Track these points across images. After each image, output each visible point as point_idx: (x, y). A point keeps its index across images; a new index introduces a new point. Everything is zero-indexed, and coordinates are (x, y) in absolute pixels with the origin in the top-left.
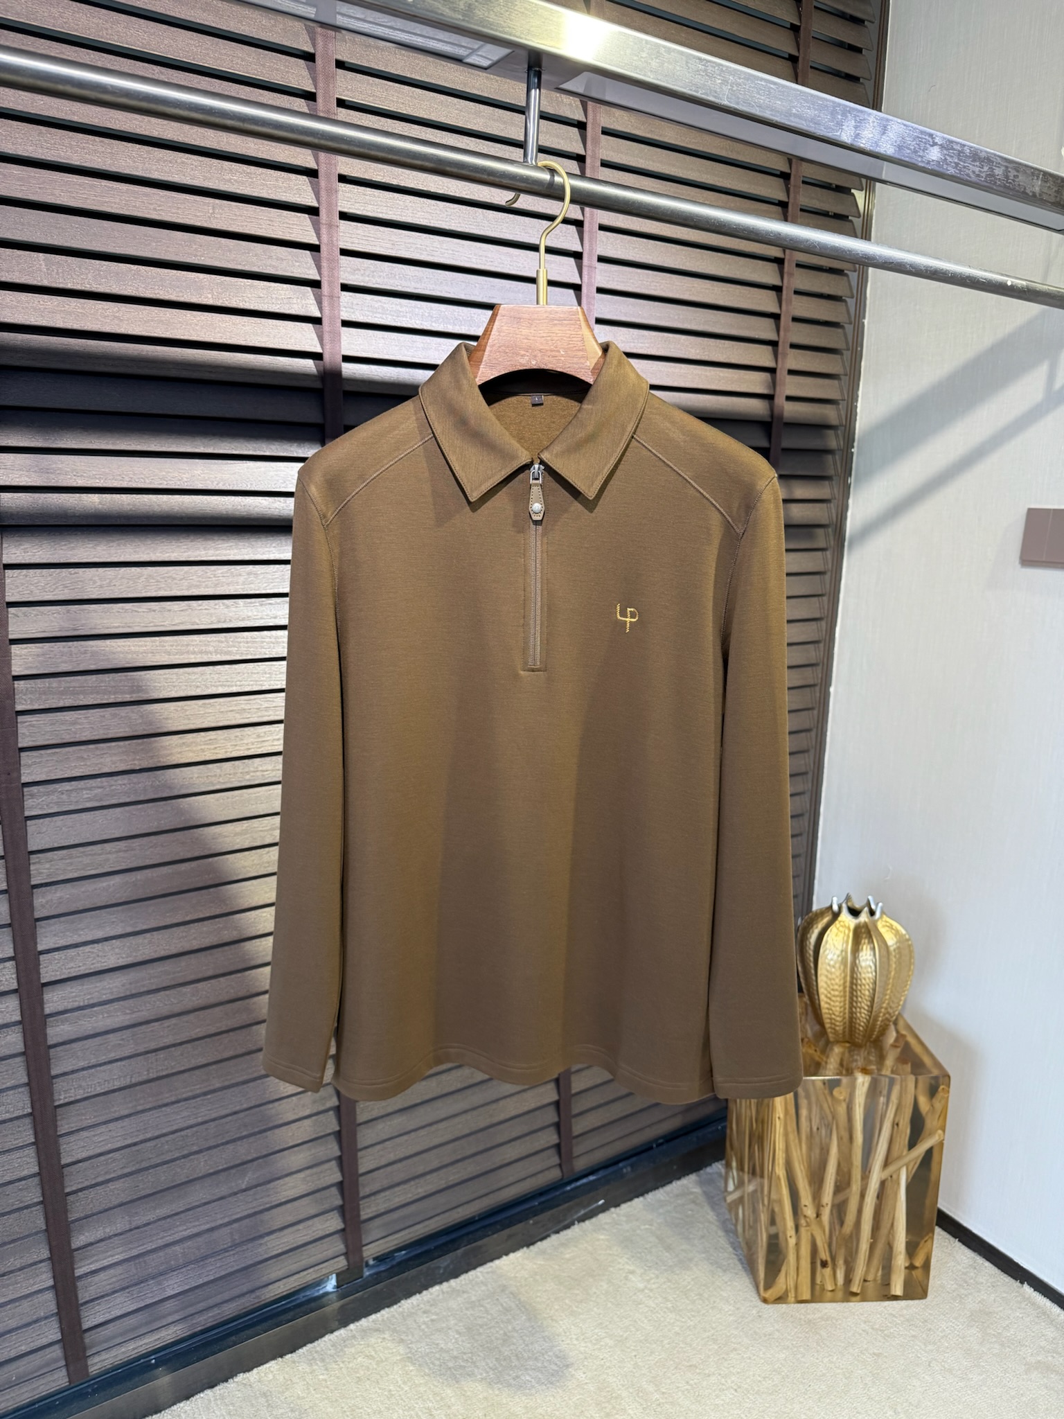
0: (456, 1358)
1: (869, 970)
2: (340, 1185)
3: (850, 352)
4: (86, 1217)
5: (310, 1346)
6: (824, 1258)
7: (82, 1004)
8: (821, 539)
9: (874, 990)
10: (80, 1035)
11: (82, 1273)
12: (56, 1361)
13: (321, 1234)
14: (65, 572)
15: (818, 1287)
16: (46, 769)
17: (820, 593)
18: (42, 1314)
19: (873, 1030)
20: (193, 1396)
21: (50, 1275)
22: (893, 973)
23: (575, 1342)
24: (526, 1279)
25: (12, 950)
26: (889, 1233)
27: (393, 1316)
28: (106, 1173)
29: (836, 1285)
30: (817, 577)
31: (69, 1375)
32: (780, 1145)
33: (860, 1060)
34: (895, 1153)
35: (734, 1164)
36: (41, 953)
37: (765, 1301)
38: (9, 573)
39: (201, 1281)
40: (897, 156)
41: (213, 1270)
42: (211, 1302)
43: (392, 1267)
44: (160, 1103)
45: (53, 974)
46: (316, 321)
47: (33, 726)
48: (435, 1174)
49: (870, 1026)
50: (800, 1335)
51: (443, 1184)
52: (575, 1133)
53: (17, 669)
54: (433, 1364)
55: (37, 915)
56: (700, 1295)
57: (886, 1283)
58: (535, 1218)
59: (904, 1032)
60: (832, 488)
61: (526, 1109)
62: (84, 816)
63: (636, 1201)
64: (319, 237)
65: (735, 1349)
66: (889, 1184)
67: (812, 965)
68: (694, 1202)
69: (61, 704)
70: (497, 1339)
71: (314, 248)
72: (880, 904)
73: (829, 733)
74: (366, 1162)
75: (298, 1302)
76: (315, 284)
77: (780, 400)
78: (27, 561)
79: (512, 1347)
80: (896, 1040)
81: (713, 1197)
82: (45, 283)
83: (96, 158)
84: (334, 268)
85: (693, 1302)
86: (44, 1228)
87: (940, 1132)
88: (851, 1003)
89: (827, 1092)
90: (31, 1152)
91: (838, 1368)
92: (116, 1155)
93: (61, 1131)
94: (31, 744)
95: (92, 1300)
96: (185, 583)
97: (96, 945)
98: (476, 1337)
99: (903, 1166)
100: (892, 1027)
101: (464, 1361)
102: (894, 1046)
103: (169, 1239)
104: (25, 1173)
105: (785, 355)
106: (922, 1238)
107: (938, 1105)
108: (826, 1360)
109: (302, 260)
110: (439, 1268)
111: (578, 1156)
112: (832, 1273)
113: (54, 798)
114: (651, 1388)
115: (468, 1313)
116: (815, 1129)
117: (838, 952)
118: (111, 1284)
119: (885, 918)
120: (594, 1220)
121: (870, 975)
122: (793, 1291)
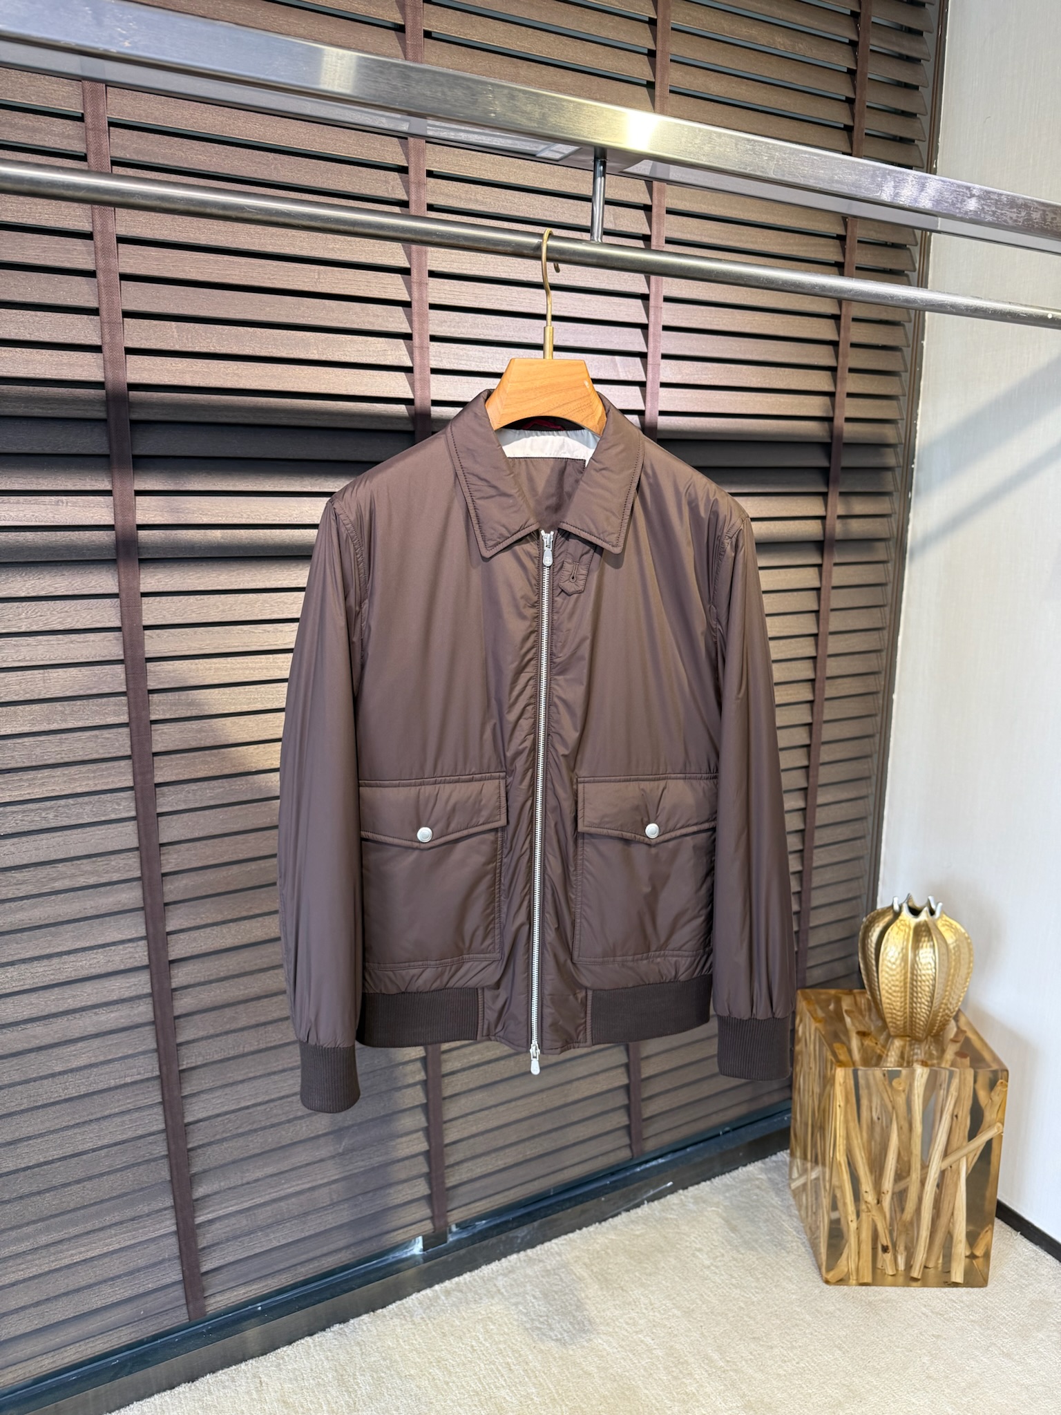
0: (532, 1320)
1: (929, 967)
2: (427, 1154)
3: (908, 374)
4: (205, 1171)
5: (398, 1303)
6: (885, 1244)
7: (202, 980)
8: (880, 553)
9: (934, 986)
10: (200, 1007)
11: (202, 1221)
12: (177, 1299)
13: (410, 1198)
14: (192, 598)
15: (879, 1271)
16: (176, 771)
17: (881, 603)
18: (167, 1256)
19: (933, 1025)
20: (294, 1341)
21: (174, 1221)
22: (952, 971)
23: (644, 1311)
24: (598, 1252)
25: (144, 931)
26: (949, 1221)
27: (475, 1280)
29: (897, 1270)
30: (879, 588)
31: (189, 1312)
32: (840, 1132)
33: (920, 1052)
34: (955, 1144)
35: (798, 1154)
36: (169, 933)
37: (827, 1282)
38: (145, 600)
39: (303, 1235)
40: (935, 209)
41: (312, 1226)
42: (311, 1255)
43: (474, 1235)
44: (269, 1071)
45: (179, 952)
46: (408, 370)
47: (165, 733)
48: (514, 1148)
49: (930, 1024)
50: (860, 1315)
51: (520, 1158)
52: (645, 1116)
53: (152, 685)
54: (511, 1323)
55: (167, 900)
56: (763, 1273)
57: (947, 1271)
58: (608, 1196)
59: (964, 1028)
60: (892, 503)
61: (598, 1090)
62: (207, 812)
63: (703, 1183)
64: (410, 294)
65: (797, 1325)
66: (948, 1174)
67: (874, 962)
68: (759, 1187)
69: (189, 715)
70: (570, 1304)
71: (406, 305)
72: (940, 904)
73: (892, 739)
74: (451, 1135)
75: (389, 1261)
76: (407, 337)
77: (839, 421)
78: (161, 590)
79: (585, 1313)
80: (956, 1035)
81: (777, 1184)
82: (177, 348)
83: (219, 237)
84: (424, 320)
85: (758, 1280)
86: (169, 1178)
87: (999, 1124)
88: (911, 998)
89: (886, 1083)
90: (159, 1110)
91: (898, 1347)
92: (232, 1116)
93: (186, 1092)
94: (163, 749)
95: (209, 1247)
97: (215, 927)
98: (552, 1302)
99: (963, 1157)
100: (953, 1023)
101: (541, 1323)
102: (954, 1041)
103: (274, 1195)
104: (155, 1128)
105: (844, 379)
106: (982, 1228)
107: (997, 1098)
108: (885, 1339)
109: (395, 315)
110: (517, 1237)
111: (647, 1138)
112: (893, 1258)
113: (181, 796)
114: (716, 1356)
115: (544, 1280)
116: (875, 1118)
117: (899, 950)
118: (225, 1233)
119: (945, 917)
120: (662, 1200)
121: (930, 972)
122: (854, 1274)
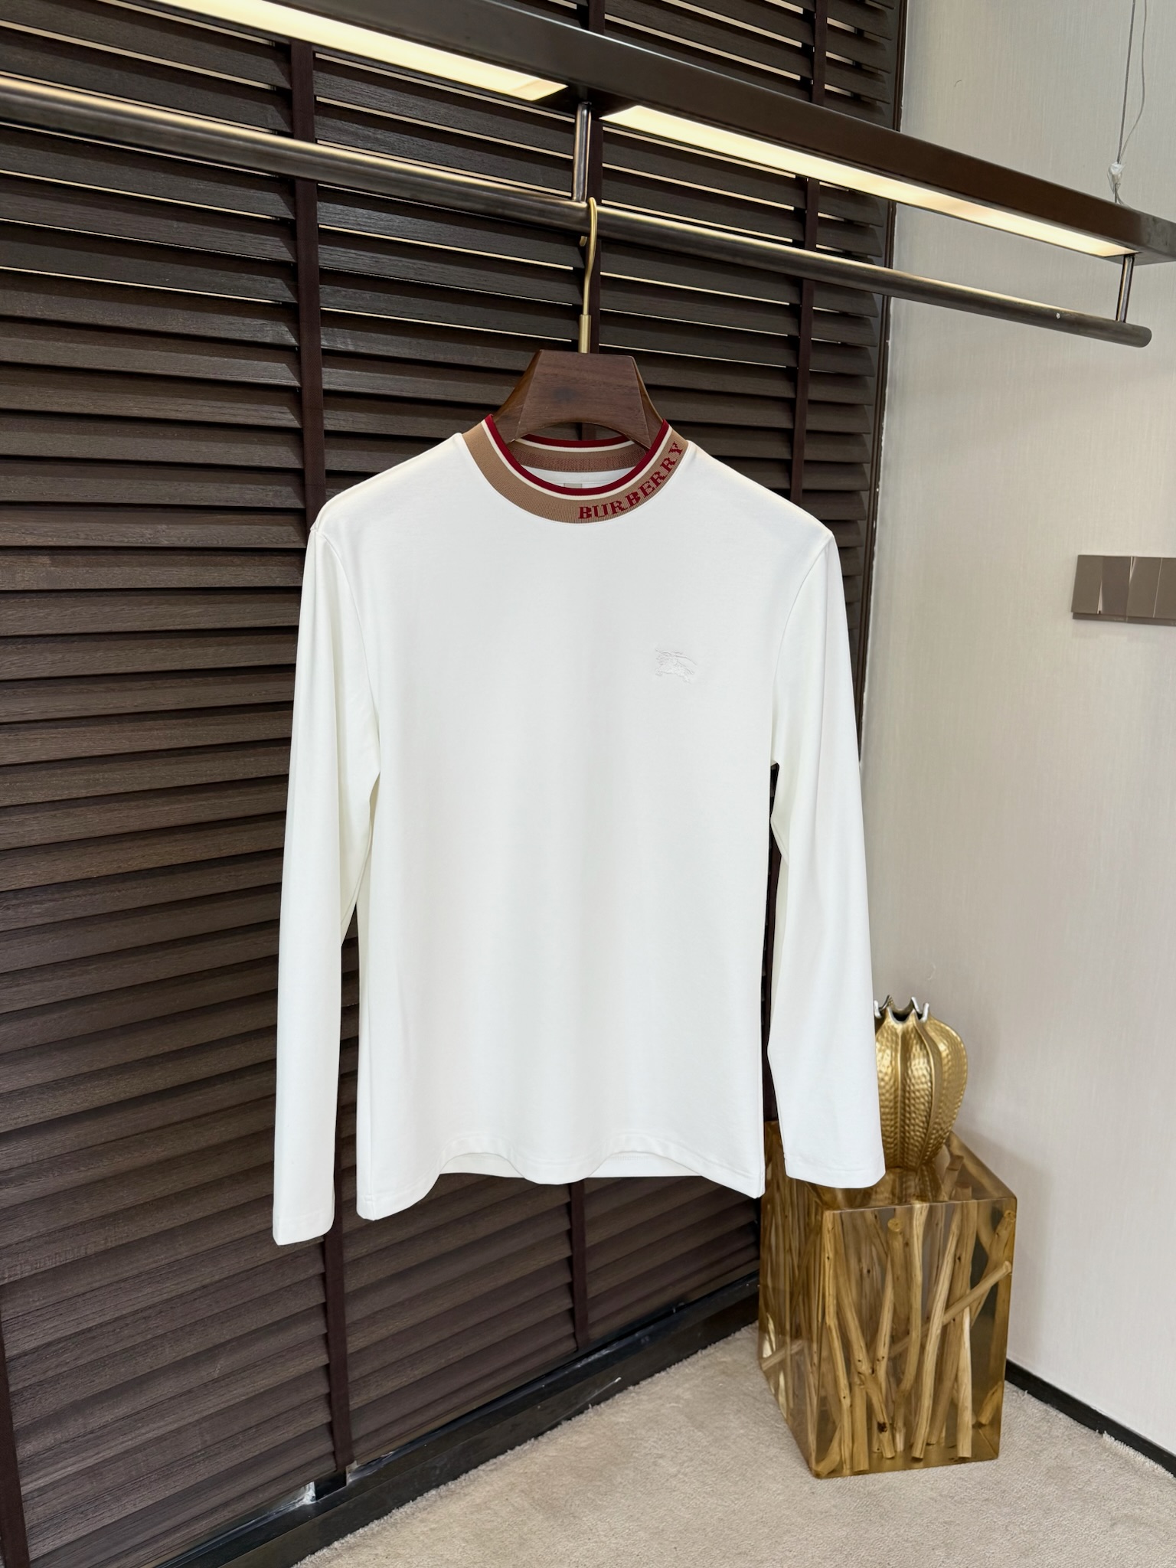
3: (873, 378)
4: (30, 1425)
6: (882, 1421)
9: (930, 1103)
11: (29, 1491)
13: (305, 1430)
15: (875, 1456)
19: (926, 1150)
23: (604, 1539)
24: (538, 1474)
26: (953, 1387)
28: (57, 1366)
29: (896, 1451)
32: (830, 1292)
34: (958, 1292)
35: (771, 1326)
37: (818, 1476)
41: (180, 1480)
44: (119, 1277)
48: (433, 1352)
49: (923, 1148)
50: (860, 1509)
51: (443, 1363)
52: (591, 1295)
56: (743, 1475)
57: (952, 1445)
58: (545, 1403)
59: (957, 1152)
63: (657, 1375)
65: (789, 1531)
66: (951, 1328)
68: (724, 1373)
69: (9, 803)
70: (512, 1543)
72: (928, 1006)
75: (273, 1518)
80: (952, 1163)
81: (746, 1366)
85: (736, 1483)
87: (1007, 1263)
88: (903, 1120)
89: (879, 1225)
91: (907, 1541)
92: (71, 1343)
95: (40, 1524)
98: (487, 1543)
99: (966, 1307)
100: (944, 1147)
102: (951, 1169)
103: (129, 1445)
105: (805, 385)
106: (990, 1391)
107: (1004, 1233)
111: (594, 1323)
112: (891, 1437)
115: (474, 1517)
116: (865, 1271)
118: (59, 1503)
119: (934, 1020)
120: (610, 1401)
121: (925, 1086)
122: (848, 1461)
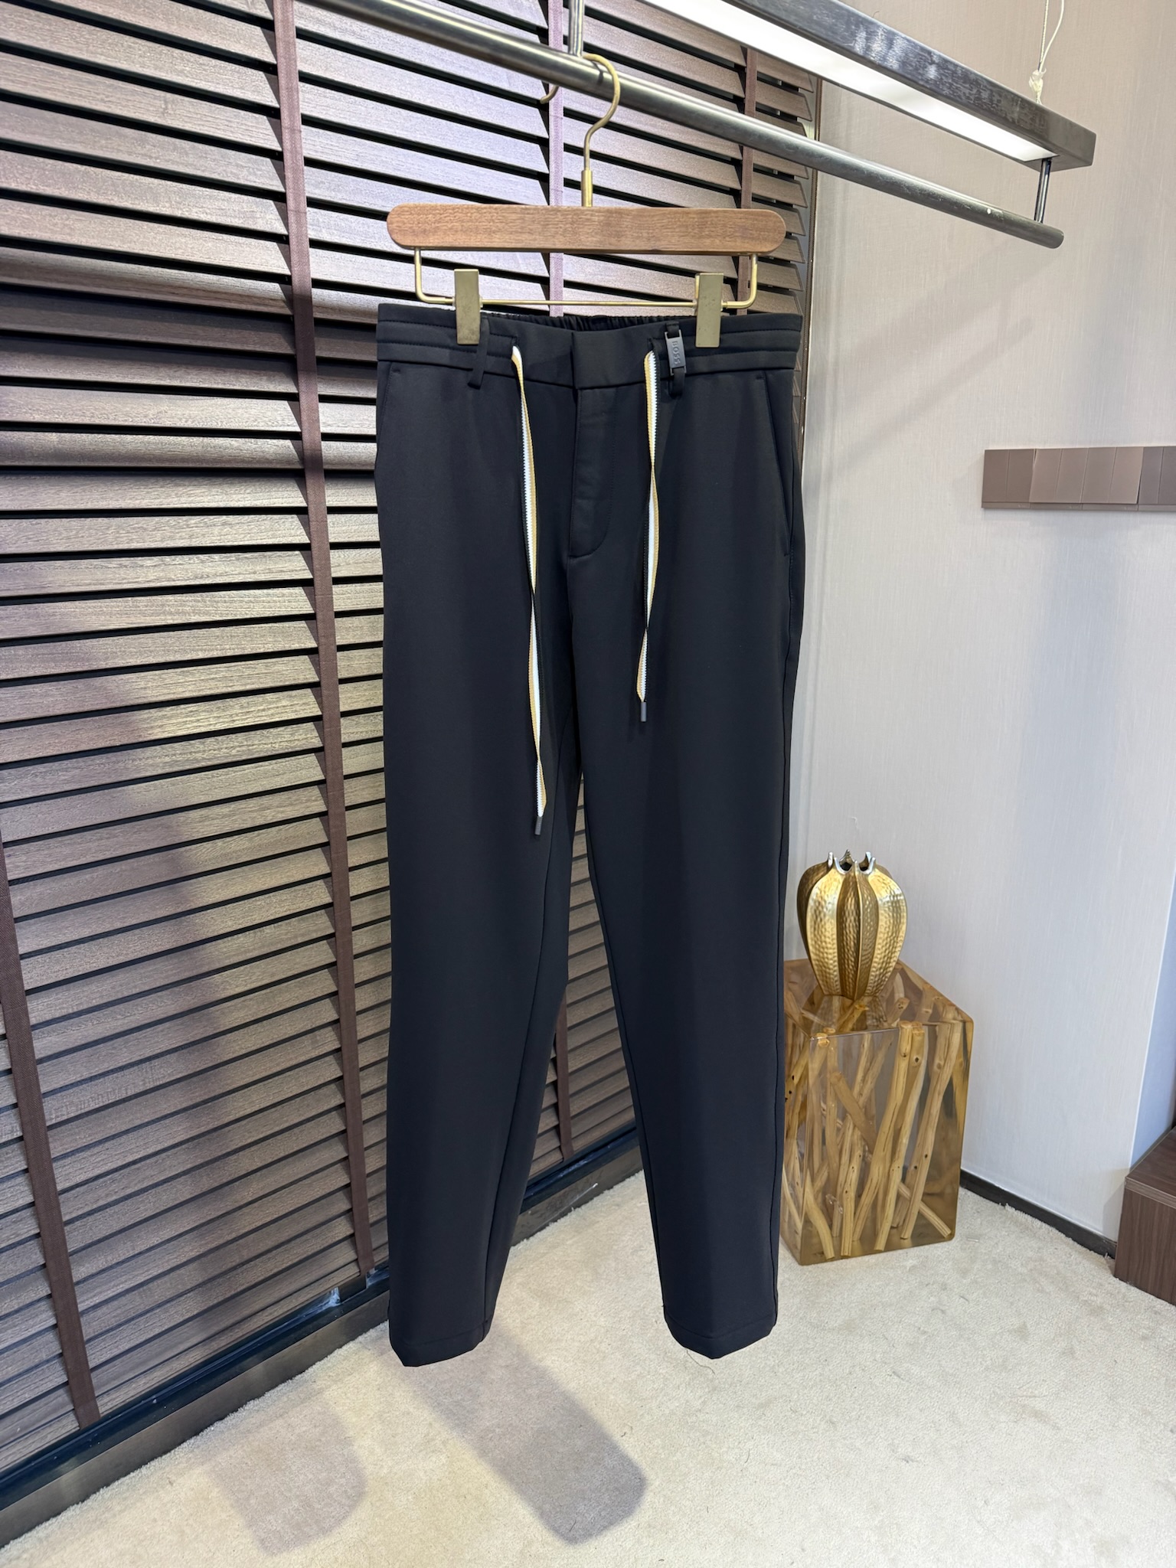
2: (347, 1189)
4: (87, 1246)
5: (321, 1363)
7: (71, 1011)
10: (68, 1047)
11: (85, 1307)
12: (63, 1405)
13: (331, 1241)
16: (17, 748)
18: (44, 1356)
20: (202, 1430)
21: (50, 1313)
28: (107, 1195)
31: (78, 1418)
36: (23, 957)
39: (211, 1303)
41: (221, 1291)
42: (222, 1325)
45: (38, 979)
46: (282, 240)
55: (16, 914)
58: (534, 1208)
62: (60, 801)
64: (281, 141)
71: (276, 156)
74: (371, 1162)
76: (279, 198)
84: (298, 181)
86: (42, 1262)
88: (841, 956)
90: (23, 1181)
93: (54, 1154)
95: (96, 1337)
96: (159, 534)
97: (82, 945)
104: (21, 1202)
109: (263, 168)
111: (577, 1137)
113: (28, 781)
118: (114, 1317)
120: (590, 1204)
